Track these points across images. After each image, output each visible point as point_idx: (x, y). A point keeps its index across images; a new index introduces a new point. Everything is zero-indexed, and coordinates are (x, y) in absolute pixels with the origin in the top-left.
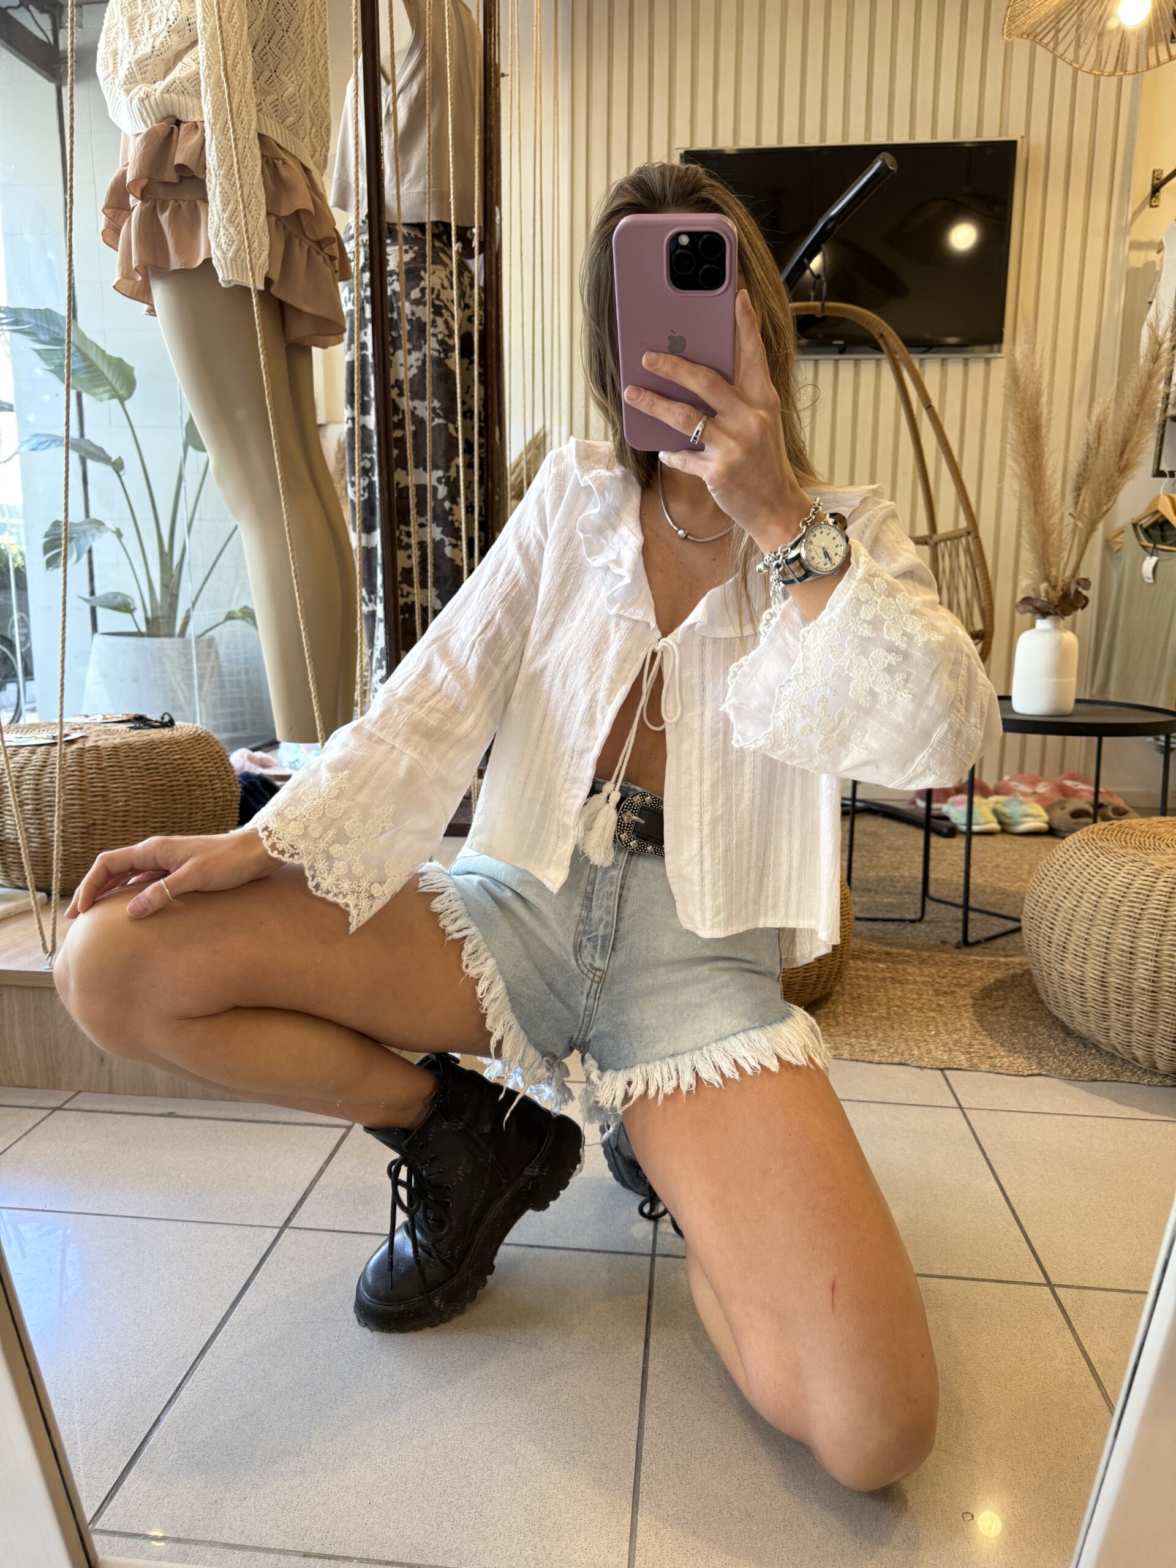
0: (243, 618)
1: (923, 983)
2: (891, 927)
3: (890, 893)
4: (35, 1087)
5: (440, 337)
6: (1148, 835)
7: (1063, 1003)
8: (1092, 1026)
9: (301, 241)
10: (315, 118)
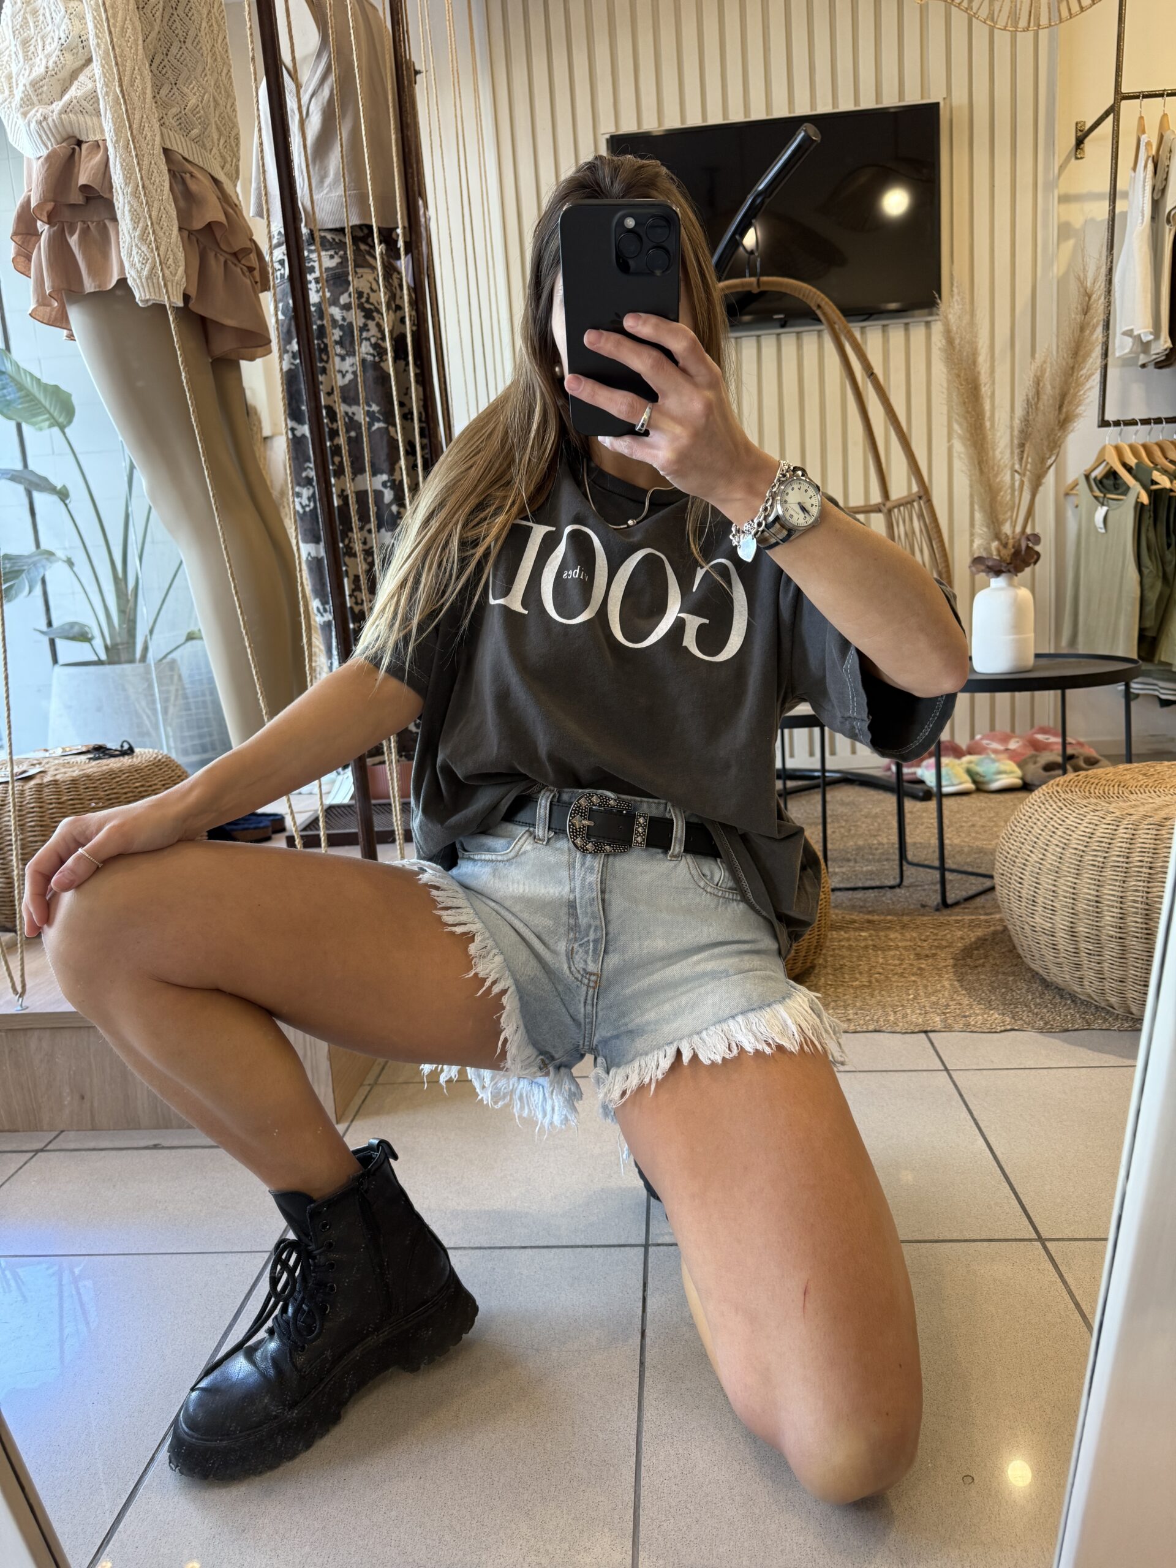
1: (905, 948)
2: (871, 894)
3: (870, 861)
4: (18, 1131)
5: (373, 340)
6: (1113, 783)
7: (1037, 956)
8: (1067, 977)
9: (216, 255)
10: (223, 128)
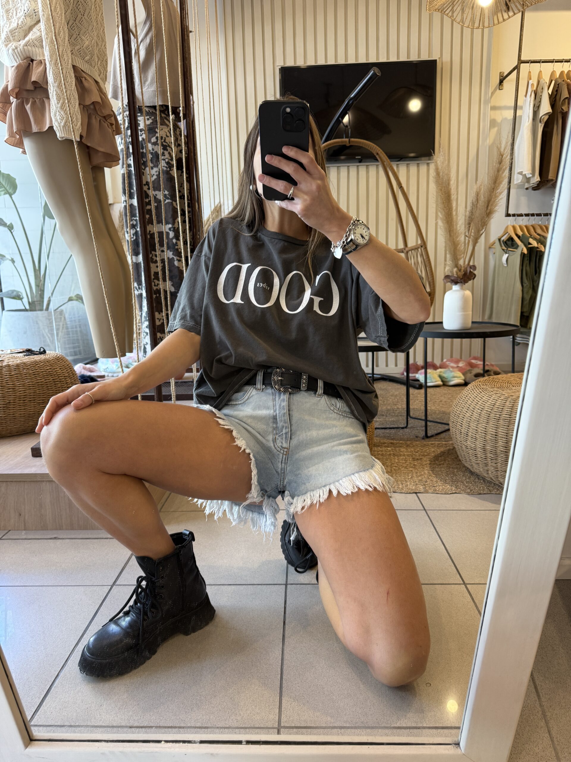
0: (77, 300)
1: (408, 455)
2: (393, 431)
3: (393, 416)
5: (167, 160)
6: (505, 382)
7: (468, 460)
8: (481, 469)
9: (96, 117)
10: (100, 56)
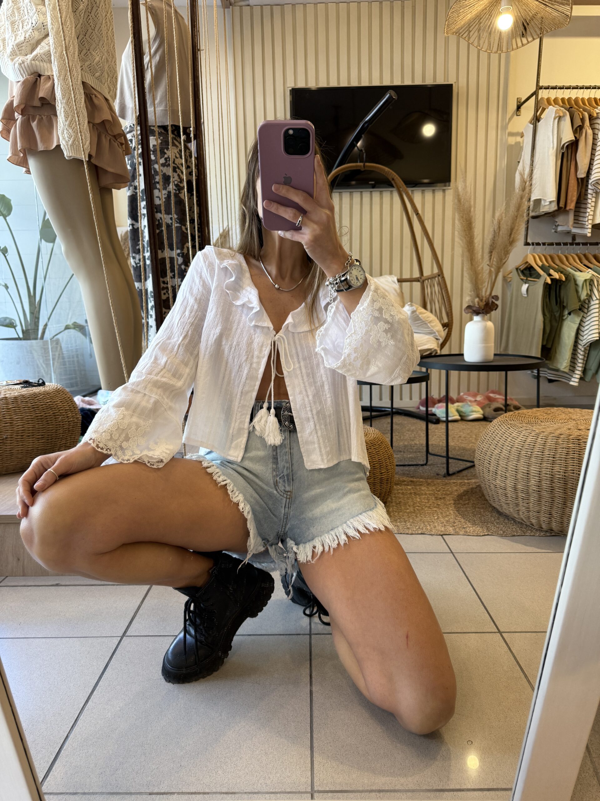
0: (74, 328)
1: (430, 494)
2: (412, 468)
3: (411, 452)
5: (176, 182)
6: (532, 417)
7: (497, 500)
8: (512, 510)
9: (105, 136)
10: (110, 73)
